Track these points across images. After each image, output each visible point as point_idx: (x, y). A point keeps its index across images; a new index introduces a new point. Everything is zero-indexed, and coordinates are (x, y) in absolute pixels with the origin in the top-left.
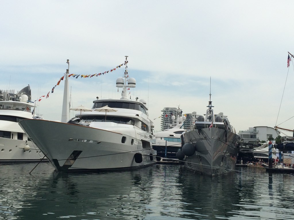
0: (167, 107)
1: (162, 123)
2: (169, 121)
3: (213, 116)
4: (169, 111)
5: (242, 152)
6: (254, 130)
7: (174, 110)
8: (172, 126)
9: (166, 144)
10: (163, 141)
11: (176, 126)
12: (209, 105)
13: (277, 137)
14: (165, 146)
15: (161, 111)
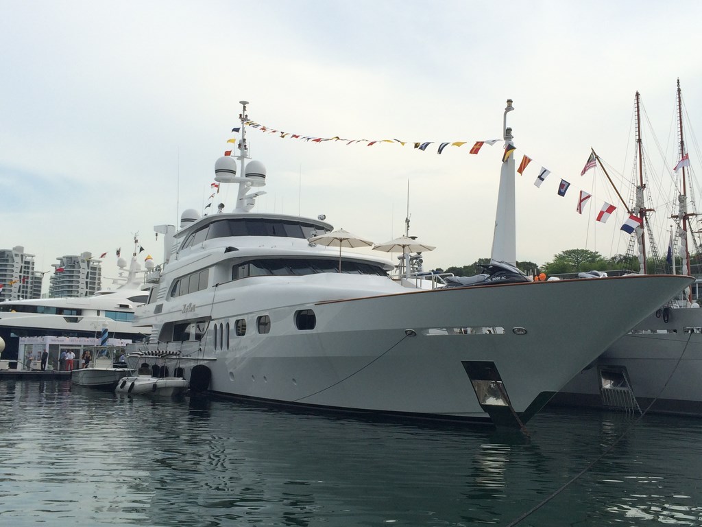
10: (102, 319)
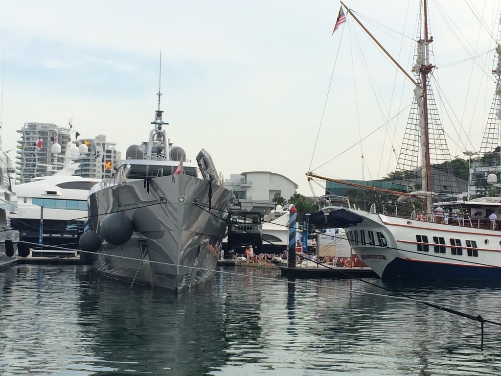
0: (31, 122)
1: (20, 161)
2: (37, 157)
3: (165, 145)
4: (36, 131)
5: (237, 231)
6: (241, 179)
7: (50, 129)
8: (53, 168)
9: (42, 215)
10: (32, 206)
11: (63, 170)
12: (156, 119)
13: (292, 197)
14: (40, 220)
15: (18, 131)
